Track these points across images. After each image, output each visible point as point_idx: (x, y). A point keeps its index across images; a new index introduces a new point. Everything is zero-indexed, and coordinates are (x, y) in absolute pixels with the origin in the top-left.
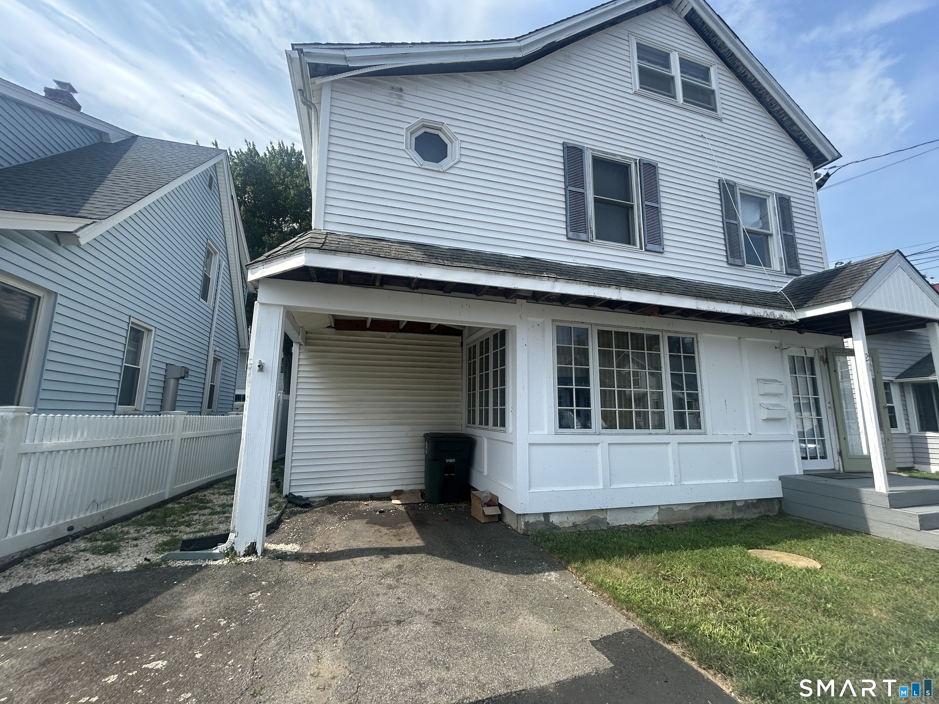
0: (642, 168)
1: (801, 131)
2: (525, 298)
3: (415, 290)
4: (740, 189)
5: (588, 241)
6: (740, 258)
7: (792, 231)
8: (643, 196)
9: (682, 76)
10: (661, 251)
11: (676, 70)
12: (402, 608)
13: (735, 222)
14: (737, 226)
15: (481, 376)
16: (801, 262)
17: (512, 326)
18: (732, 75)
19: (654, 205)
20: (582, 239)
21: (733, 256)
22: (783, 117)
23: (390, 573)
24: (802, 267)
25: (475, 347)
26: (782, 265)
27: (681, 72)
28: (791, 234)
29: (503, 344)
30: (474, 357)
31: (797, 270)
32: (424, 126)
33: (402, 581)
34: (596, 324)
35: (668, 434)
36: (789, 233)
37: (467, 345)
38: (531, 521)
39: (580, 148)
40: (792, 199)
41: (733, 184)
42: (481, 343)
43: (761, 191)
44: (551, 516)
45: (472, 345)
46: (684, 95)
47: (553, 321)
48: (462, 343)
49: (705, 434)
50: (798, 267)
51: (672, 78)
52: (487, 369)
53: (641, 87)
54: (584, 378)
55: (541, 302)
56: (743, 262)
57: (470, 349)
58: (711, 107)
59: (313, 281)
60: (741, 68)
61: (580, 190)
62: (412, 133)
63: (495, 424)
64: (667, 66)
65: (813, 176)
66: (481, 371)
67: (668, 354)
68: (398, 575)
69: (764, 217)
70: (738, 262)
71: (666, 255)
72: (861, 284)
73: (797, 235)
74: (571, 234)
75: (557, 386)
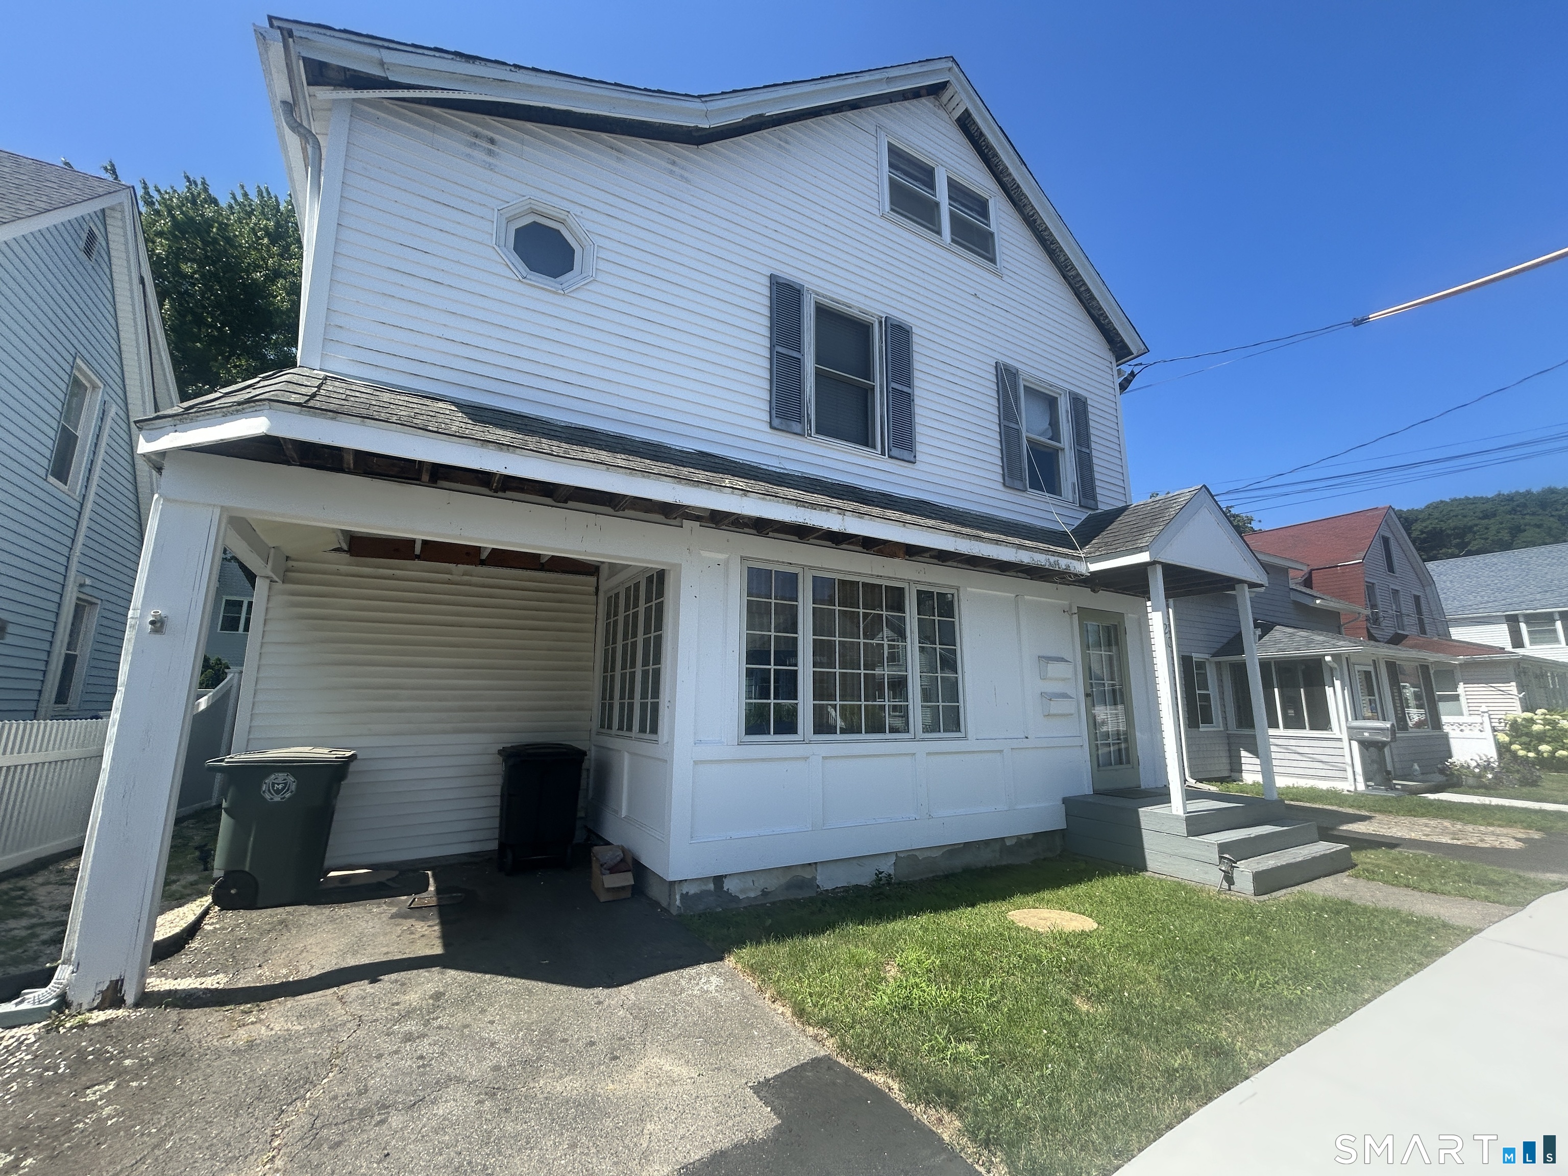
0: (889, 330)
1: (1101, 308)
2: (697, 518)
3: (500, 494)
4: (1023, 379)
5: (802, 435)
6: (1022, 479)
7: (1089, 447)
8: (890, 375)
9: (950, 204)
10: (912, 459)
11: (942, 195)
12: (424, 1074)
13: (1015, 426)
14: (1018, 431)
15: (625, 647)
16: (1098, 490)
17: (675, 565)
18: (1016, 215)
19: (905, 389)
20: (795, 431)
21: (1011, 476)
22: (1080, 287)
23: (415, 1010)
24: (1099, 498)
25: (617, 595)
26: (1075, 493)
27: (950, 197)
28: (1087, 451)
29: (661, 593)
30: (616, 615)
31: (1093, 502)
32: (534, 212)
33: (435, 1024)
34: (811, 568)
35: (914, 739)
36: (1084, 450)
37: (605, 592)
38: (692, 892)
39: (798, 288)
40: (1089, 402)
41: (1014, 371)
42: (628, 589)
43: (1051, 386)
44: (726, 881)
45: (612, 593)
46: (953, 232)
47: (743, 558)
48: (597, 589)
49: (965, 738)
50: (1094, 498)
51: (937, 205)
52: (635, 635)
53: (892, 210)
54: (788, 653)
55: (724, 527)
56: (1025, 486)
57: (609, 599)
58: (987, 255)
59: (289, 464)
60: (1029, 208)
61: (795, 354)
62: (509, 221)
63: (642, 730)
64: (931, 185)
65: (1115, 373)
66: (625, 638)
67: (917, 616)
68: (429, 1013)
69: (1054, 424)
70: (1018, 484)
71: (918, 466)
72: (1161, 528)
73: (1094, 453)
74: (776, 422)
75: (744, 666)
